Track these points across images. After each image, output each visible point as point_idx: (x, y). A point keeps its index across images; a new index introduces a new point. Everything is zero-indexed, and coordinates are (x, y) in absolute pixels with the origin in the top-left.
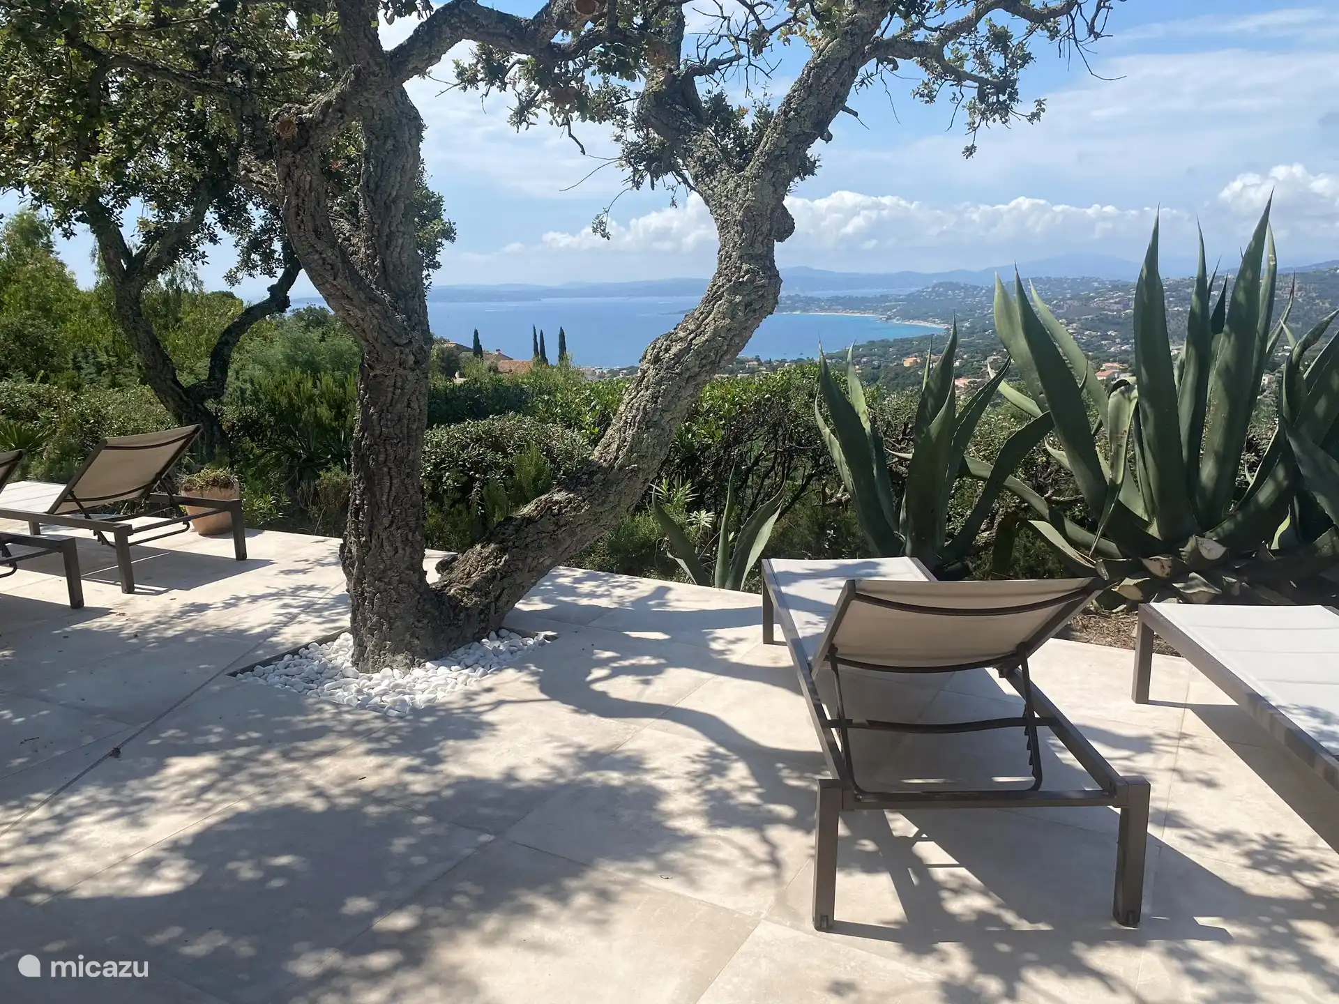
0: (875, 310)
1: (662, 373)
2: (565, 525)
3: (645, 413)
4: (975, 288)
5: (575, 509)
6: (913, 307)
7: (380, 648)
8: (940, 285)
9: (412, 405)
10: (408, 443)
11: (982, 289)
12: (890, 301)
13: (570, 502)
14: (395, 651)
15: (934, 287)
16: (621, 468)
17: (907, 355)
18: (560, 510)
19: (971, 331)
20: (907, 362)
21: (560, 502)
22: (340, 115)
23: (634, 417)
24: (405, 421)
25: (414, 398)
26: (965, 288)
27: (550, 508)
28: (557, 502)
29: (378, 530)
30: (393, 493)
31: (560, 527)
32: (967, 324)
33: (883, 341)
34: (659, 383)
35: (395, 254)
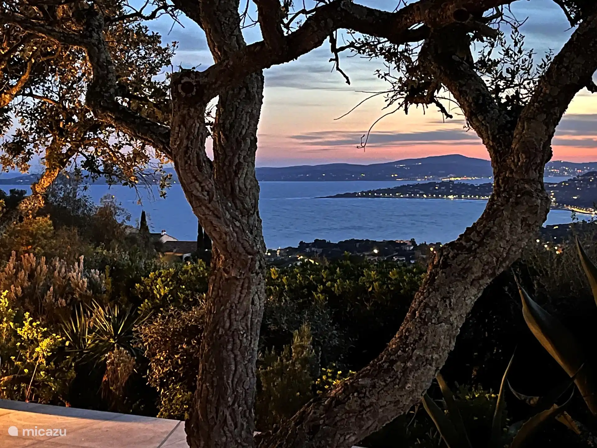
2: (369, 406)
9: (255, 303)
10: (251, 334)
22: (229, 78)
24: (250, 316)
25: (256, 297)
30: (238, 375)
31: (365, 408)
35: (242, 180)
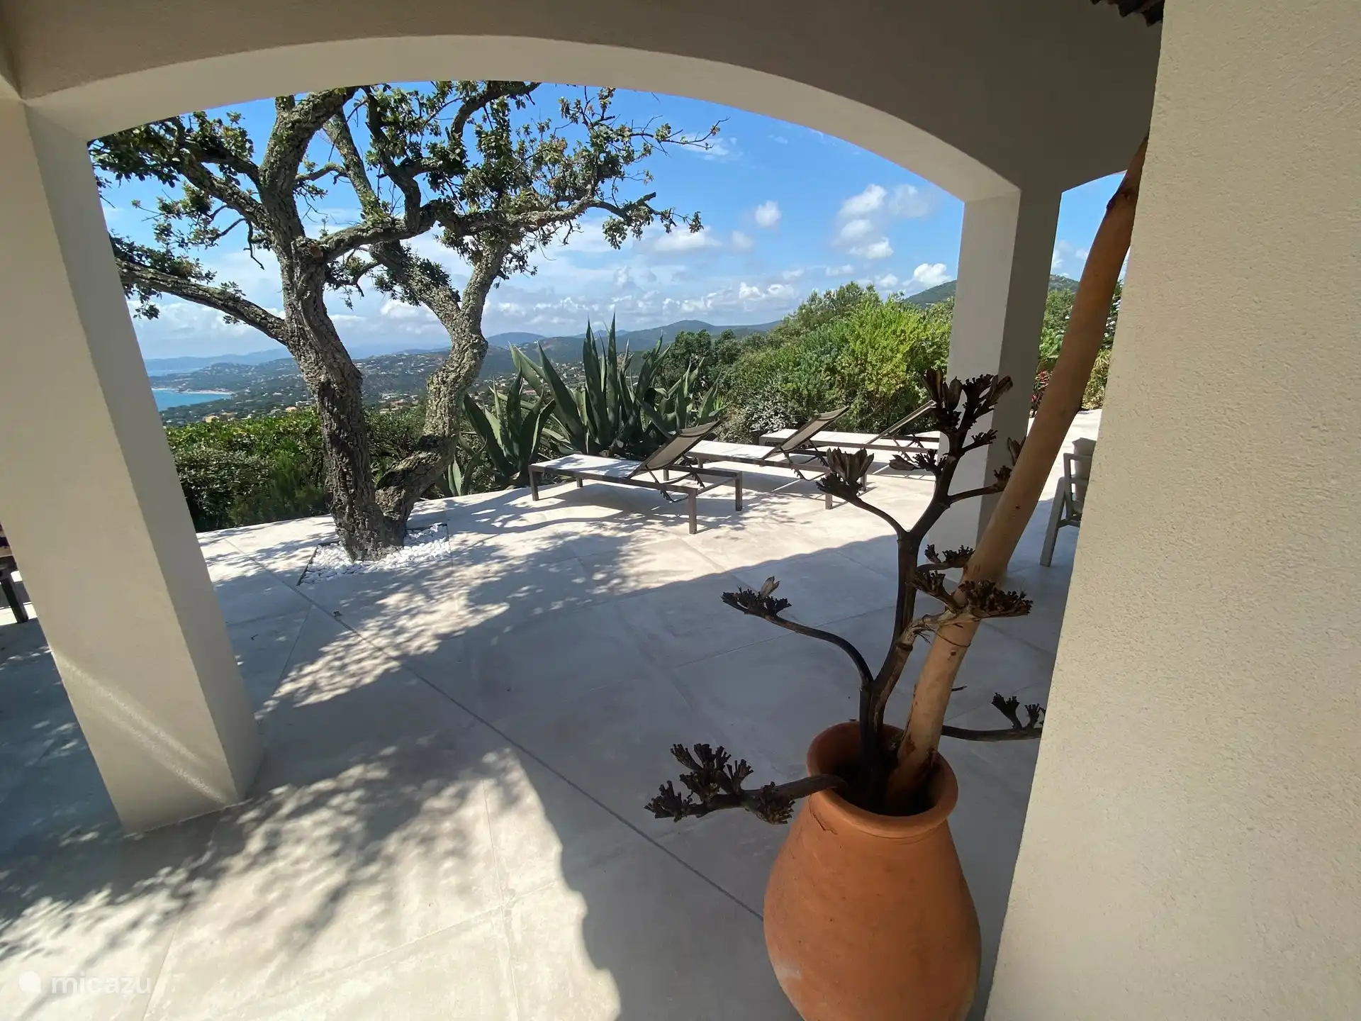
0: (166, 385)
1: (450, 389)
3: (449, 409)
4: (247, 366)
5: (434, 460)
6: (200, 380)
7: (376, 547)
8: (218, 365)
11: (251, 367)
12: (179, 378)
13: (430, 457)
14: (385, 546)
15: (213, 366)
16: (449, 436)
17: (206, 414)
18: (426, 462)
19: (252, 395)
20: (209, 420)
21: (425, 458)
23: (445, 411)
26: (238, 367)
27: (420, 462)
28: (422, 459)
29: (360, 484)
32: (247, 391)
33: (181, 407)
34: (450, 394)
